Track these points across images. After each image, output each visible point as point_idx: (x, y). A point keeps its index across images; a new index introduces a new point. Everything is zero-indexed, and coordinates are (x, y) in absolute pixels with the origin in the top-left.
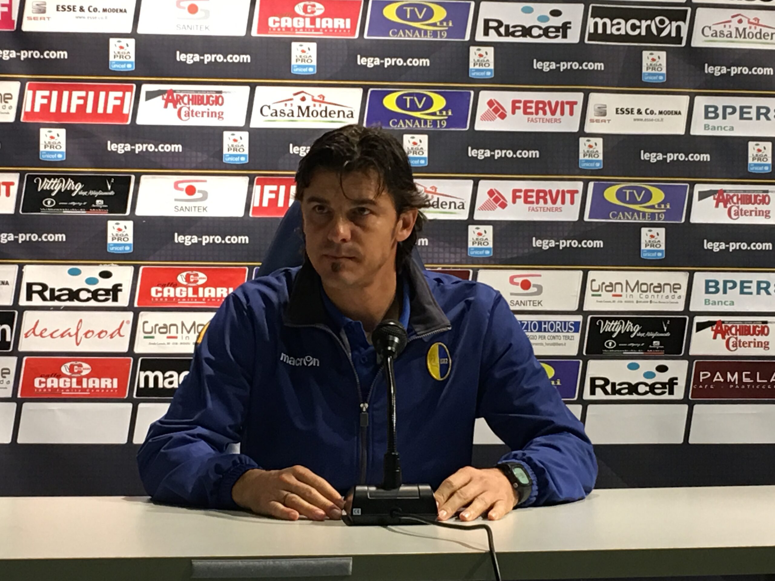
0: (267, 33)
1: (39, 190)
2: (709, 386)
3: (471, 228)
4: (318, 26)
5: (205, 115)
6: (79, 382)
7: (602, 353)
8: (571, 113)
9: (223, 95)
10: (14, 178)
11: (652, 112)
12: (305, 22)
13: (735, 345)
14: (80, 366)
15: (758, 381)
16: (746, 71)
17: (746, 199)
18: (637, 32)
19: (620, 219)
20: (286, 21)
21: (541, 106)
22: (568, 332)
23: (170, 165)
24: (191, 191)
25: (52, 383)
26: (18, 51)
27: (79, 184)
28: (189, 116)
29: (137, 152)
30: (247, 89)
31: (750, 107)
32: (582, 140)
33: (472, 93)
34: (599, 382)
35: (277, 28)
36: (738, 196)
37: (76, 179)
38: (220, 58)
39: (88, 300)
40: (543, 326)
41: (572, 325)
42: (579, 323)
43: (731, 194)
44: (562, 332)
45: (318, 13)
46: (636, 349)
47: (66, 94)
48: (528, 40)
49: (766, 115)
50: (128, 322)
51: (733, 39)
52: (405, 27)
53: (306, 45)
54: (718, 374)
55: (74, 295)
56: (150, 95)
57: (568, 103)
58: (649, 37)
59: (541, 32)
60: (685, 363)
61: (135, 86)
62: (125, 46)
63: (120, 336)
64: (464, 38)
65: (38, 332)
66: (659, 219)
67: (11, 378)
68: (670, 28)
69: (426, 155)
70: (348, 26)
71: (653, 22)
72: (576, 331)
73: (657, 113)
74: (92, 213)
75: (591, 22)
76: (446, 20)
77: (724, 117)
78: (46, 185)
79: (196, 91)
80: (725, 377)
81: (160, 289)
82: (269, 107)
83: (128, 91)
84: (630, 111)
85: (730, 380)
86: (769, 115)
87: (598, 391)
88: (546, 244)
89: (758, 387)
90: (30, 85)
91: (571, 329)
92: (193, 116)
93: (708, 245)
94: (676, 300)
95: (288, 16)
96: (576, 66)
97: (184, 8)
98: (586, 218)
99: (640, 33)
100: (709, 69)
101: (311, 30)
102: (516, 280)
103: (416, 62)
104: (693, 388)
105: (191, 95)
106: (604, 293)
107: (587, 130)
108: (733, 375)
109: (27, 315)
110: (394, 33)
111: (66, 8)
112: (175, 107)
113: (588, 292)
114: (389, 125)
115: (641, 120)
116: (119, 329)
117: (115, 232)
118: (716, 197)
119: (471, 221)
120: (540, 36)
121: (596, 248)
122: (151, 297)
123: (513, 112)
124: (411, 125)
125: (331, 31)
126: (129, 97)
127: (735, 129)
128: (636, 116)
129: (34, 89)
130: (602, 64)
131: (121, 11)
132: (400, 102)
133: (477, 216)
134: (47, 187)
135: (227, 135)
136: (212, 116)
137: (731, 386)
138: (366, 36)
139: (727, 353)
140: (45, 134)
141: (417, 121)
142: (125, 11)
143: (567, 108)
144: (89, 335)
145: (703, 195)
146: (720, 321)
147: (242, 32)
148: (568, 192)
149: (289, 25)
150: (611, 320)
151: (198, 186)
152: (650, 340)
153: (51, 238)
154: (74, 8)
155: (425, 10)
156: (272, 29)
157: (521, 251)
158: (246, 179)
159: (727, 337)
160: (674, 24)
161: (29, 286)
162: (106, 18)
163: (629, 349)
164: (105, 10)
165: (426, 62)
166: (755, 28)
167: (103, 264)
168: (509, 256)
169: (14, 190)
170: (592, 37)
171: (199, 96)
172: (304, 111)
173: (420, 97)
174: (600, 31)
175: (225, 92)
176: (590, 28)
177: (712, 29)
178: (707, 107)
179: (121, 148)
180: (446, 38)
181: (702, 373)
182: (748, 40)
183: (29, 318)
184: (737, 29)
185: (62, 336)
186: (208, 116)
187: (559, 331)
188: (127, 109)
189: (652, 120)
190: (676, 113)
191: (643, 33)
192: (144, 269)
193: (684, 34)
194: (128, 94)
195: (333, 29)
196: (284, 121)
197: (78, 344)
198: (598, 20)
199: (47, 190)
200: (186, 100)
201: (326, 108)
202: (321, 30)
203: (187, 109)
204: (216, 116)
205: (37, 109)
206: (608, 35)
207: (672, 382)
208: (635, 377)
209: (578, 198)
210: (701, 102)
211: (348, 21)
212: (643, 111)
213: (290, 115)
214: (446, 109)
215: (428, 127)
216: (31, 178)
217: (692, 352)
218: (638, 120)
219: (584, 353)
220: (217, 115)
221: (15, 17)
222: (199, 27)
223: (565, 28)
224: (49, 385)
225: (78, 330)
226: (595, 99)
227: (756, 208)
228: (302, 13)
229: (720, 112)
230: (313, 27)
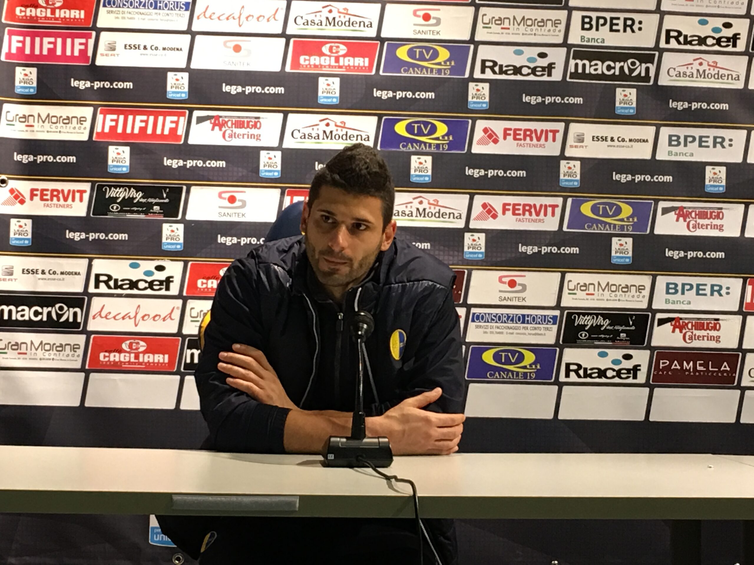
0: (298, 69)
1: (107, 197)
2: (667, 373)
3: (467, 235)
4: (341, 63)
5: (246, 136)
6: (137, 357)
7: (576, 342)
8: (554, 140)
9: (260, 120)
10: (87, 187)
11: (623, 140)
12: (330, 60)
13: (691, 338)
14: (138, 343)
15: (711, 369)
16: (704, 106)
17: (703, 215)
18: (612, 71)
19: (594, 229)
20: (315, 60)
21: (528, 134)
22: (547, 324)
23: (215, 178)
24: (232, 200)
25: (114, 357)
26: (92, 82)
27: (140, 192)
28: (232, 137)
29: (188, 167)
30: (281, 115)
31: (708, 137)
32: (563, 163)
33: (470, 121)
34: (573, 367)
35: (306, 66)
36: (696, 212)
37: (138, 189)
38: (259, 89)
39: (145, 289)
40: (526, 319)
41: (550, 318)
42: (556, 316)
43: (690, 210)
44: (543, 324)
45: (342, 52)
46: (606, 340)
47: (130, 118)
48: (519, 77)
49: (721, 144)
50: (178, 308)
51: (694, 79)
52: (414, 66)
53: (331, 80)
54: (676, 362)
55: (133, 285)
56: (200, 120)
57: (551, 131)
58: (622, 76)
59: (530, 71)
60: (648, 352)
61: (187, 112)
62: (180, 79)
63: (172, 319)
64: (464, 75)
65: (103, 314)
66: (628, 230)
67: (81, 352)
68: (640, 69)
69: (430, 173)
70: (367, 64)
71: (626, 63)
72: (554, 323)
73: (628, 140)
74: (150, 217)
75: (572, 62)
76: (449, 60)
77: (685, 145)
78: (112, 193)
79: (239, 117)
80: (681, 365)
81: (205, 281)
82: (299, 131)
83: (182, 116)
84: (604, 139)
85: (686, 368)
86: (724, 144)
87: (572, 374)
88: (530, 250)
89: (710, 374)
90: (101, 110)
91: (550, 322)
92: (235, 137)
93: (669, 253)
94: (641, 299)
95: (317, 55)
96: (558, 100)
97: (230, 47)
98: (565, 229)
99: (614, 73)
100: (673, 105)
101: (335, 67)
102: (504, 280)
103: (423, 95)
104: (654, 374)
105: (234, 120)
106: (578, 292)
107: (567, 154)
108: (688, 364)
109: (96, 301)
110: (405, 71)
111: (132, 46)
112: (220, 130)
113: (565, 291)
114: (399, 148)
115: (614, 146)
116: (171, 314)
117: (169, 233)
118: (677, 213)
119: (467, 229)
120: (528, 74)
121: (573, 254)
122: (197, 288)
123: (505, 138)
124: (418, 148)
125: (352, 68)
126: (183, 121)
127: (694, 155)
128: (609, 143)
129: (105, 113)
130: (581, 99)
131: (178, 49)
132: (409, 128)
133: (473, 225)
134: (113, 195)
135: (263, 153)
136: (251, 138)
137: (687, 373)
138: (381, 73)
139: (684, 345)
140: (112, 151)
141: (423, 145)
142: (181, 50)
143: (550, 135)
144: (146, 318)
145: (665, 211)
146: (678, 318)
147: (277, 68)
148: (550, 206)
149: (317, 63)
150: (584, 315)
151: (238, 196)
152: (618, 333)
153: (117, 237)
154: (139, 47)
155: (432, 51)
156: (303, 65)
157: (509, 255)
158: (278, 191)
159: (684, 331)
160: (644, 66)
161: (97, 276)
162: (165, 55)
163: (600, 339)
164: (164, 49)
165: (431, 95)
166: (714, 70)
167: (158, 259)
168: (499, 259)
169: (86, 196)
170: (572, 76)
171: (240, 121)
172: (328, 135)
173: (426, 124)
174: (580, 70)
175: (263, 118)
176: (572, 69)
177: (676, 70)
178: (670, 137)
179: (175, 163)
180: (450, 75)
181: (661, 361)
182: (707, 80)
183: (96, 303)
184: (698, 70)
185: (123, 318)
186: (248, 138)
187: (539, 323)
188: (181, 131)
189: (623, 147)
190: (644, 141)
191: (617, 73)
192: (192, 265)
193: (652, 74)
194: (182, 119)
195: (354, 67)
196: (312, 143)
197: (136, 325)
198: (578, 61)
199: (113, 197)
200: (230, 124)
201: (347, 132)
202: (344, 67)
203: (230, 132)
204: (254, 138)
205: (107, 130)
206: (587, 74)
207: (636, 369)
208: (603, 364)
209: (558, 211)
210: (665, 132)
211: (367, 60)
212: (615, 138)
213: (317, 138)
214: (447, 134)
215: (432, 149)
216: (100, 187)
217: (654, 344)
218: (611, 146)
219: (561, 342)
220: (256, 137)
221: (90, 53)
222: (242, 64)
223: (550, 68)
224: (112, 359)
225: (137, 314)
226: (575, 128)
227: (712, 223)
228: (328, 53)
229: (682, 140)
230: (337, 64)
